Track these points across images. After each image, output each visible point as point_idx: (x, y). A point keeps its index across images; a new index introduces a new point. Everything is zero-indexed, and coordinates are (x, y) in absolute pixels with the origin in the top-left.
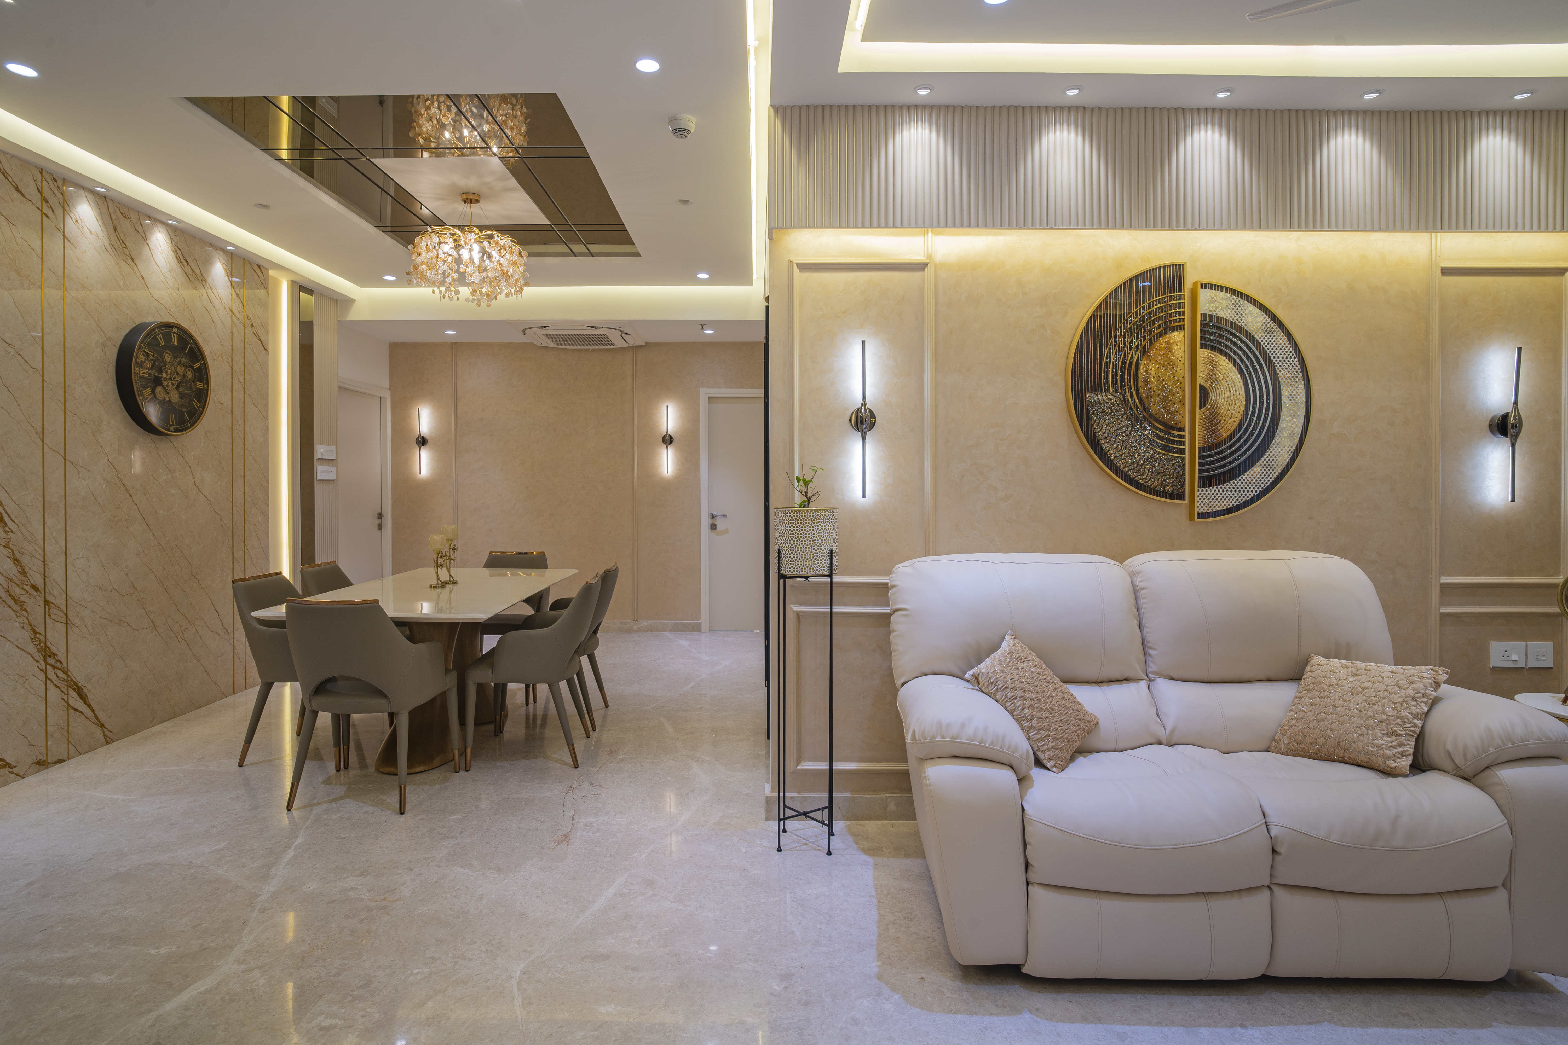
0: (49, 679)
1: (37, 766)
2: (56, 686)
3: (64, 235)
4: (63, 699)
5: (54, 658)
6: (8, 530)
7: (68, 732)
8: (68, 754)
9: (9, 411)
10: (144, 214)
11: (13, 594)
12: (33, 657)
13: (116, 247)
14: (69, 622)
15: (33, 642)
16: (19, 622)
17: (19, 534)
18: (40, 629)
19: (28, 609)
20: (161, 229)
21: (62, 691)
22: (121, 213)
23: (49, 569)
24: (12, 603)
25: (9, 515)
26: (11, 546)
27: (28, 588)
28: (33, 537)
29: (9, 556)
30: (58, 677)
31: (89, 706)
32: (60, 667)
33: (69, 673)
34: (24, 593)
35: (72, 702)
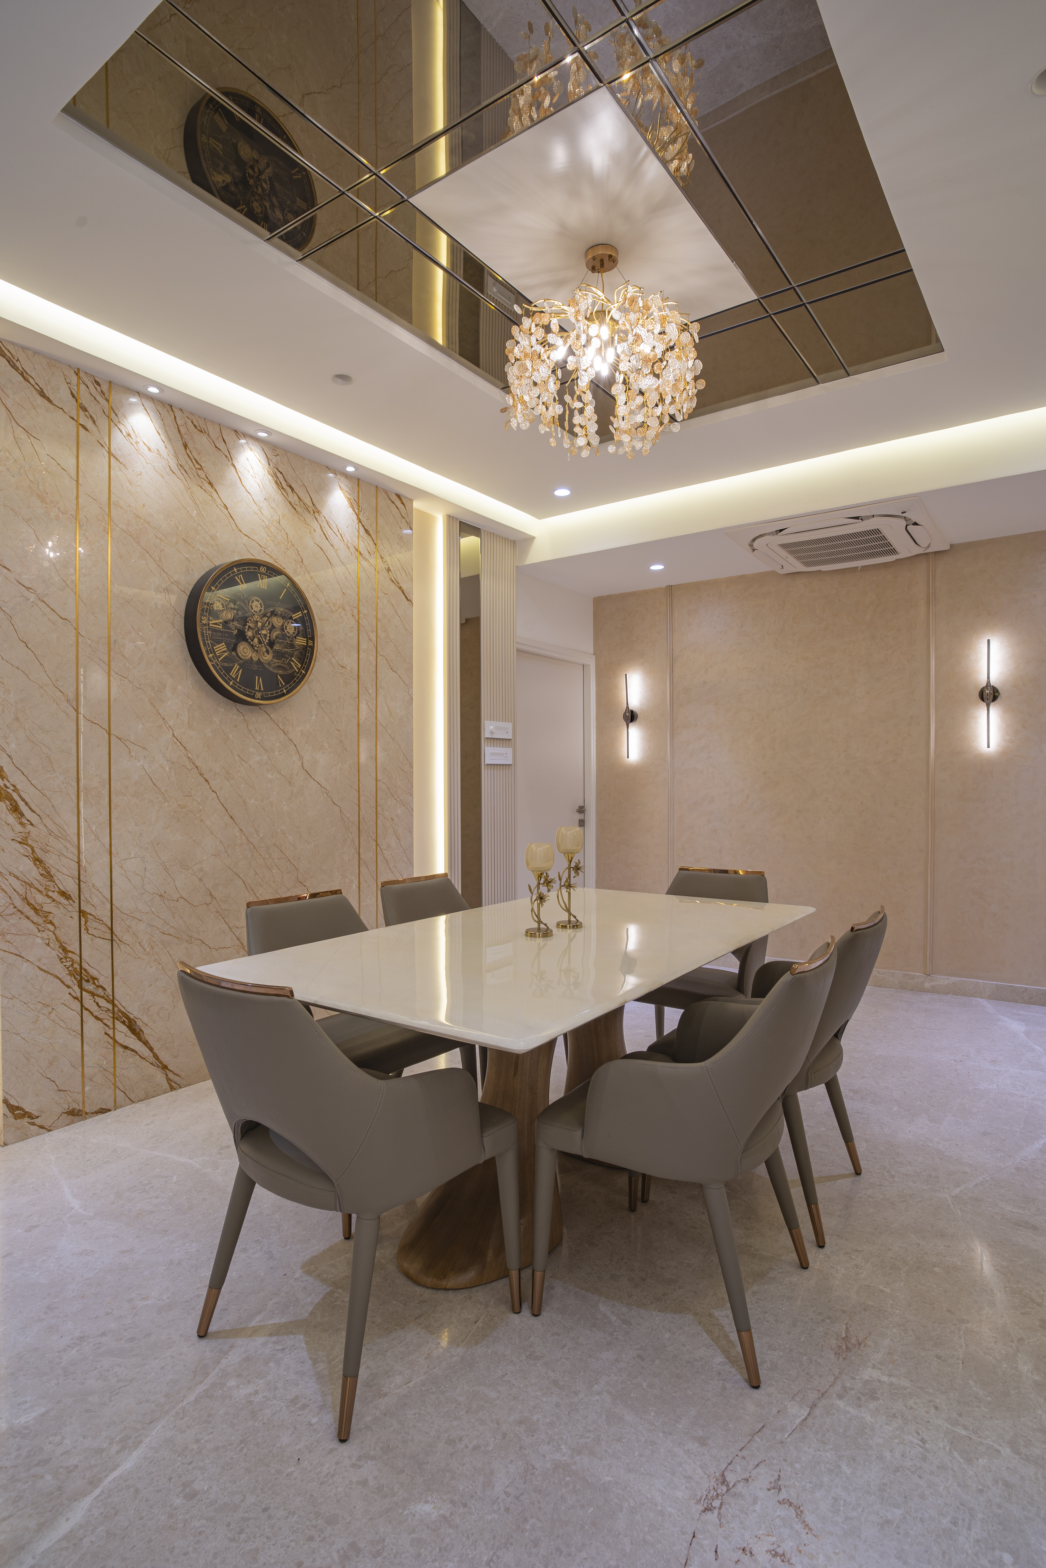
0: (87, 1009)
1: (70, 1117)
2: (97, 1018)
3: (109, 452)
4: (106, 1034)
5: (94, 983)
6: (26, 822)
7: (114, 1075)
8: (115, 1102)
9: (27, 673)
10: (228, 428)
11: (33, 903)
12: (62, 982)
13: (186, 468)
14: (114, 937)
15: (62, 962)
16: (42, 938)
17: (42, 827)
18: (74, 947)
19: (54, 921)
20: (253, 447)
21: (106, 1025)
22: (195, 426)
23: (86, 871)
24: (31, 913)
25: (26, 803)
26: (30, 842)
27: (55, 895)
28: (61, 831)
29: (27, 854)
30: (99, 1007)
31: (146, 1043)
32: (102, 994)
33: (116, 1002)
34: (49, 901)
35: (119, 1037)
